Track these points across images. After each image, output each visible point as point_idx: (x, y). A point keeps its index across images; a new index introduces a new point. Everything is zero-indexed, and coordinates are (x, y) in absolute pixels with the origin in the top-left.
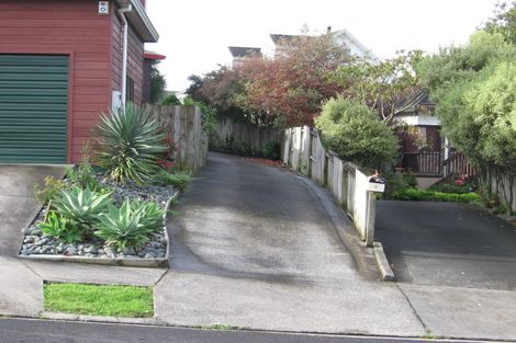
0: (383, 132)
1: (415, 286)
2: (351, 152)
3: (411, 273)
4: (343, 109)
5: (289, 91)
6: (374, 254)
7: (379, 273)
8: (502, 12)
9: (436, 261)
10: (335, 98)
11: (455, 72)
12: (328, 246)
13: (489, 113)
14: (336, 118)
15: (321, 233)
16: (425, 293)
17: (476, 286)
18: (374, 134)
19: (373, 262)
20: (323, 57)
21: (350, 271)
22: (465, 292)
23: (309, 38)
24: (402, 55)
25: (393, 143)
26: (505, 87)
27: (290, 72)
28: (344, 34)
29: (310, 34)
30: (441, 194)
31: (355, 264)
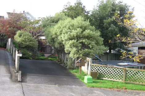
0: (33, 41)
1: (27, 84)
2: (24, 46)
3: (27, 80)
4: (22, 34)
5: (9, 28)
6: (18, 74)
7: (17, 80)
8: (66, 8)
9: (36, 77)
10: (20, 30)
11: (50, 23)
12: (5, 72)
13: (56, 35)
14: (20, 36)
15: (4, 68)
16: (29, 86)
17: (46, 84)
18: (30, 41)
19: (17, 77)
20: (19, 19)
21: (9, 79)
22: (41, 85)
23: (15, 13)
24: (39, 19)
25: (36, 44)
26: (60, 28)
27: (10, 23)
28: (28, 13)
29: (16, 12)
30: (51, 58)
31: (11, 77)
